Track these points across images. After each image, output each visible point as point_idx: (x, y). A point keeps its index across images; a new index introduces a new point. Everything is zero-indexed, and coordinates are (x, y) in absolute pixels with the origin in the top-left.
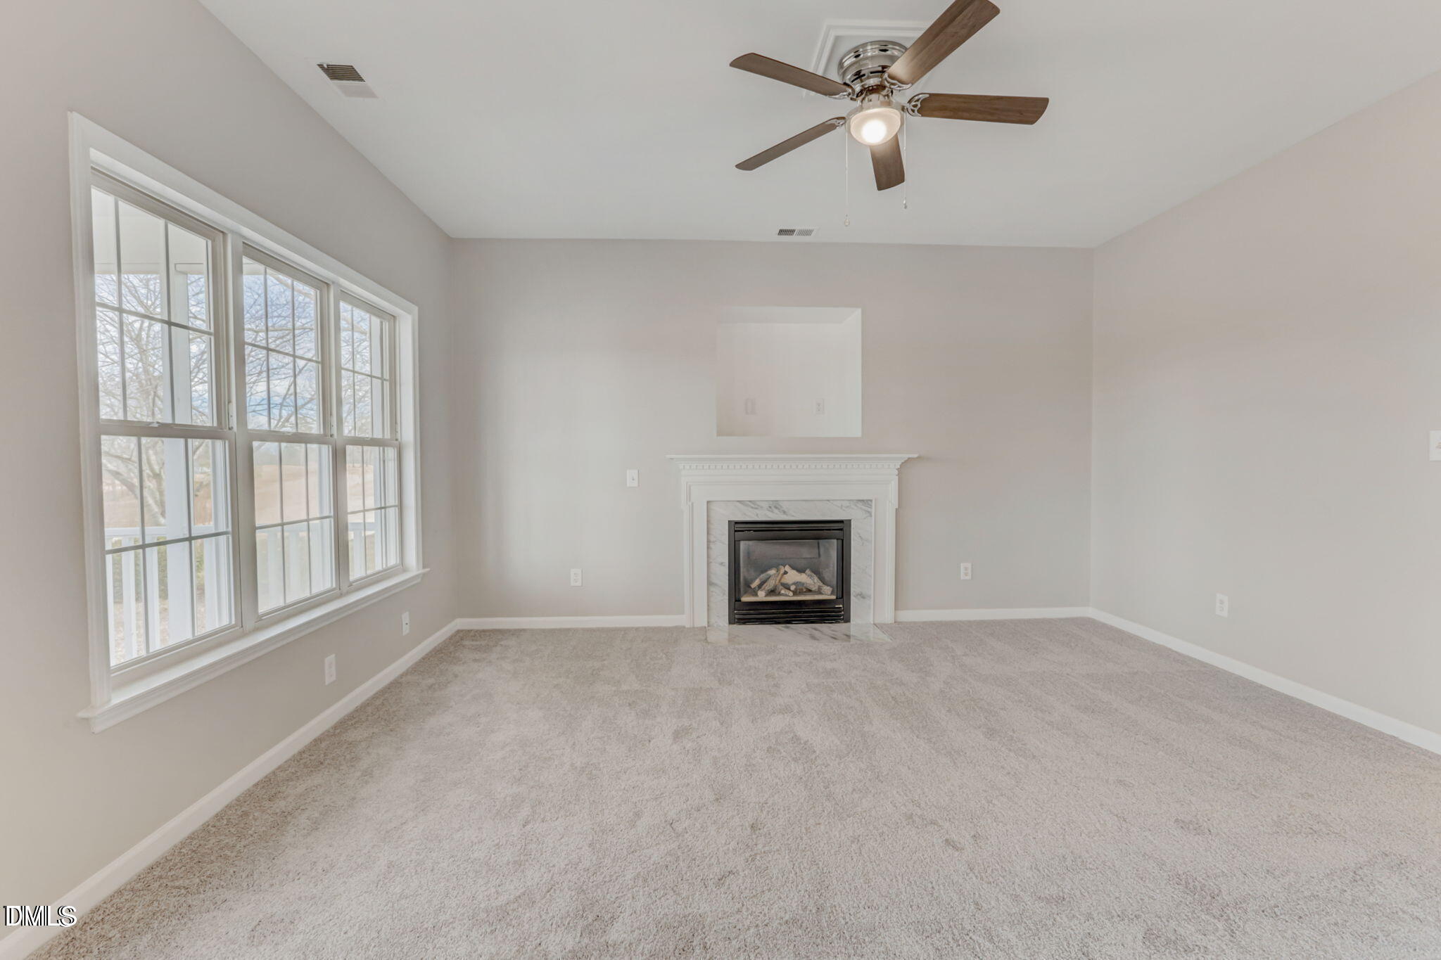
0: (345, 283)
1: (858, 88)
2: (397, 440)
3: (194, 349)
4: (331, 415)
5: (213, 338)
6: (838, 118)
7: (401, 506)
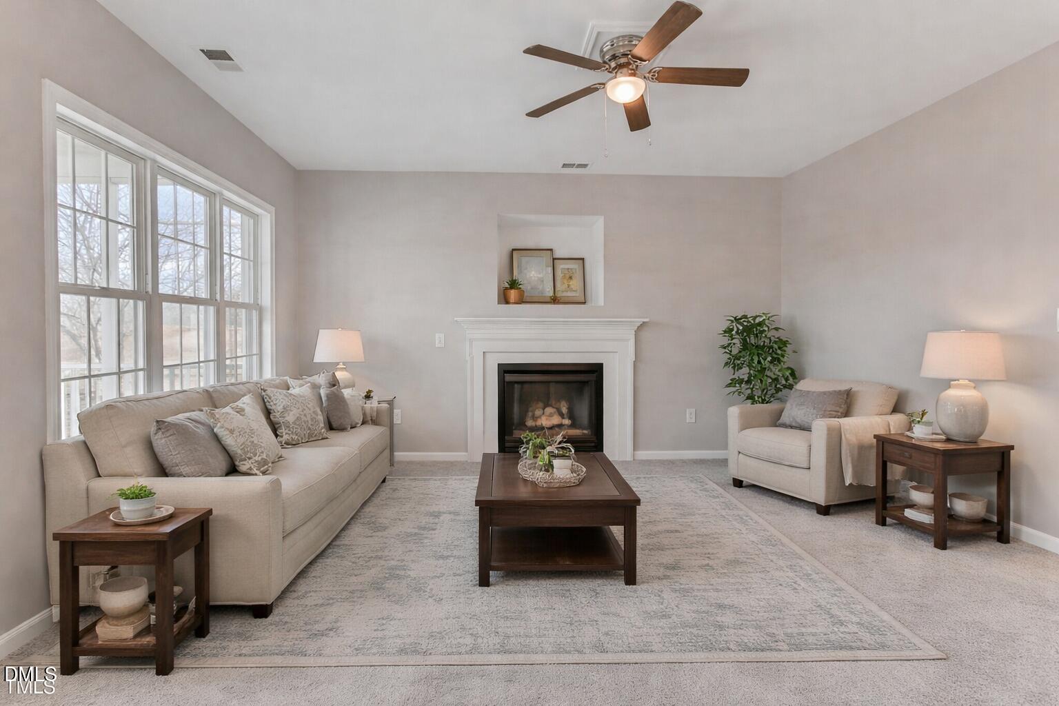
0: (227, 194)
1: (613, 64)
2: (258, 305)
3: (121, 237)
4: (216, 285)
5: (135, 230)
6: (599, 84)
7: (260, 355)
